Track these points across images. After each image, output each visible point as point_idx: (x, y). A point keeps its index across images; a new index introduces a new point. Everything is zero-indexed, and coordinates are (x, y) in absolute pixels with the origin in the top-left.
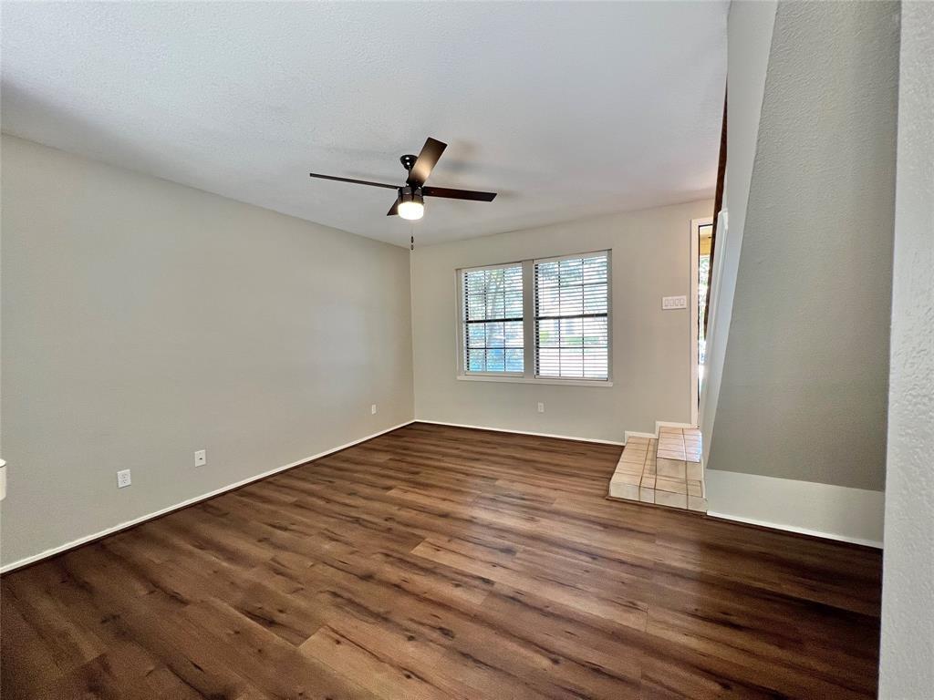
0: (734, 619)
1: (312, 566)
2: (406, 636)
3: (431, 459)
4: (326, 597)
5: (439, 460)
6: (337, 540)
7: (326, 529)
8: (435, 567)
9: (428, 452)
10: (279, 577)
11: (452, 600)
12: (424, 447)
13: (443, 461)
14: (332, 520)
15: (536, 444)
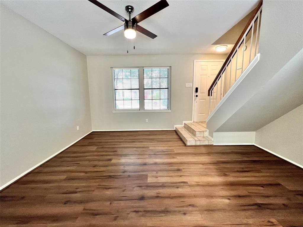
0: (245, 170)
1: (110, 204)
2: (182, 214)
3: (115, 144)
4: (133, 215)
5: (118, 145)
6: (111, 188)
7: (98, 185)
8: (163, 184)
9: (111, 142)
10: (97, 216)
11: (182, 194)
12: (107, 140)
13: (121, 145)
14: (97, 180)
15: (148, 133)
